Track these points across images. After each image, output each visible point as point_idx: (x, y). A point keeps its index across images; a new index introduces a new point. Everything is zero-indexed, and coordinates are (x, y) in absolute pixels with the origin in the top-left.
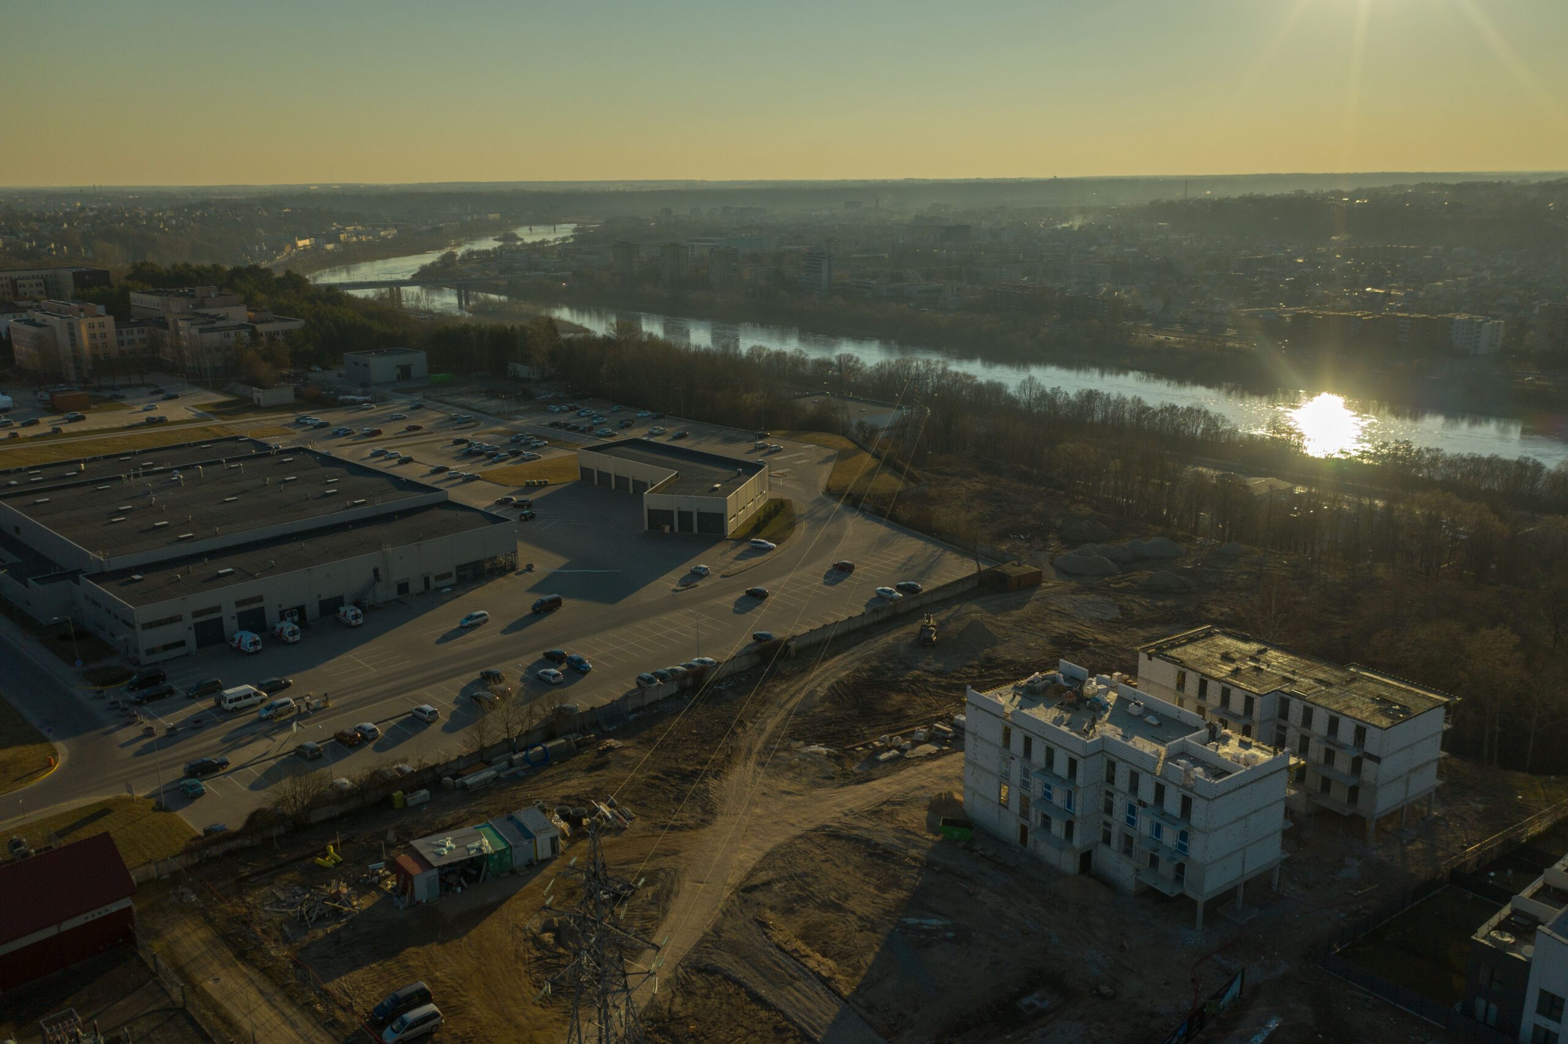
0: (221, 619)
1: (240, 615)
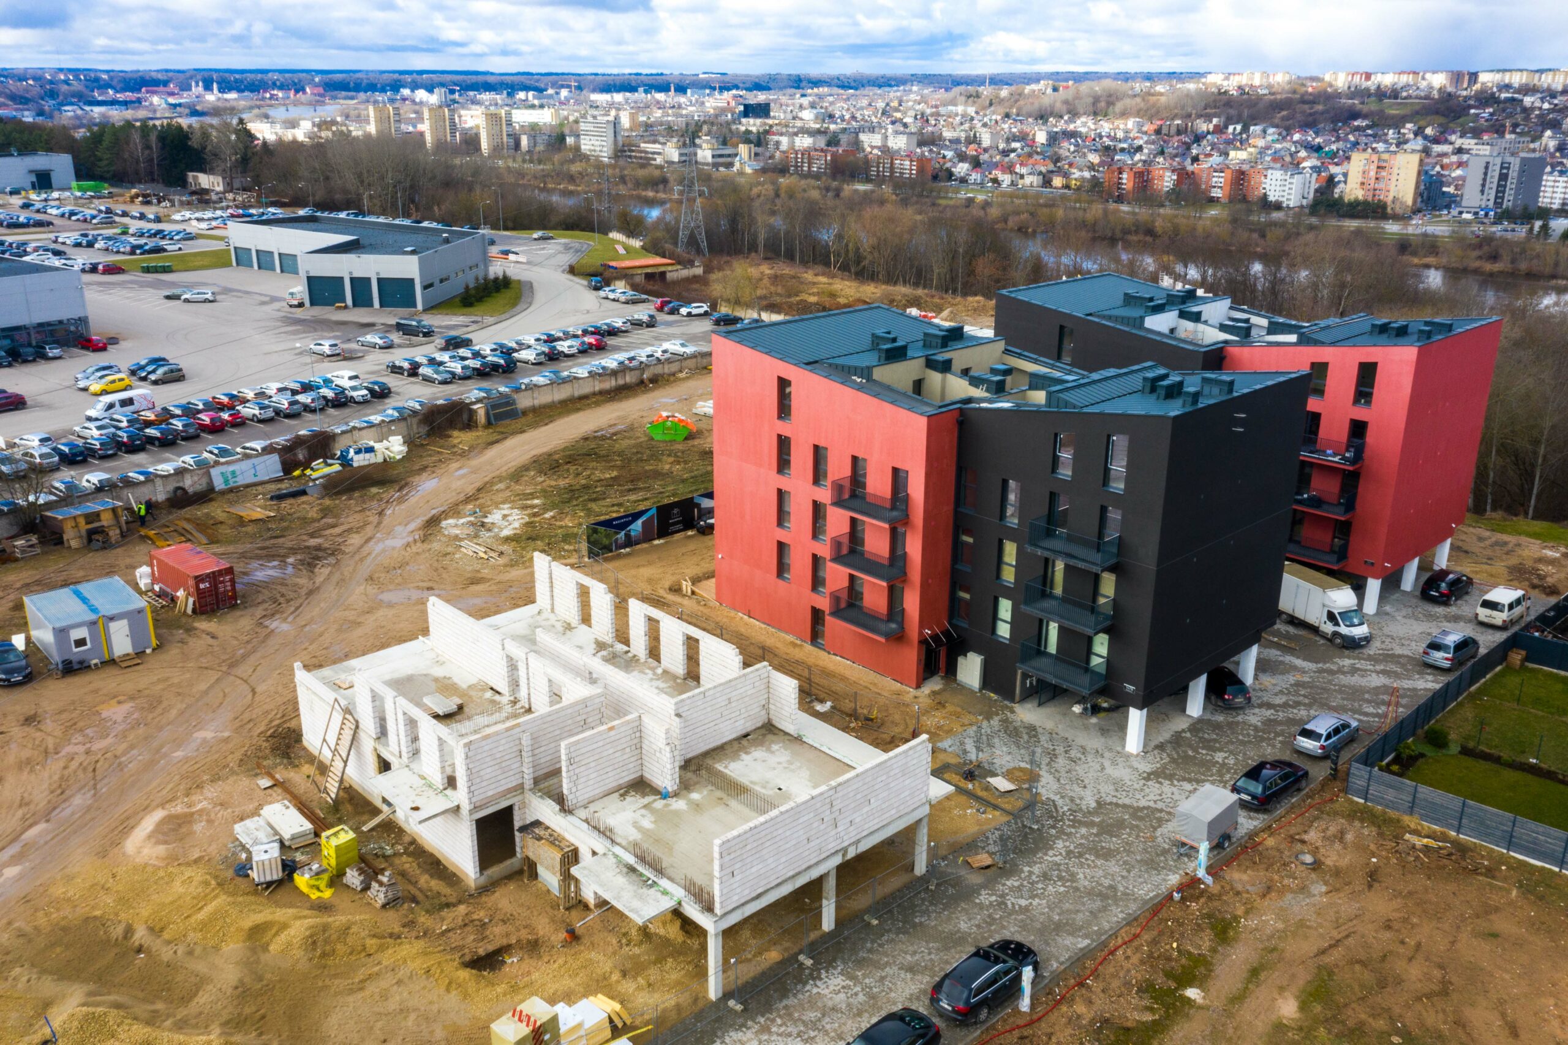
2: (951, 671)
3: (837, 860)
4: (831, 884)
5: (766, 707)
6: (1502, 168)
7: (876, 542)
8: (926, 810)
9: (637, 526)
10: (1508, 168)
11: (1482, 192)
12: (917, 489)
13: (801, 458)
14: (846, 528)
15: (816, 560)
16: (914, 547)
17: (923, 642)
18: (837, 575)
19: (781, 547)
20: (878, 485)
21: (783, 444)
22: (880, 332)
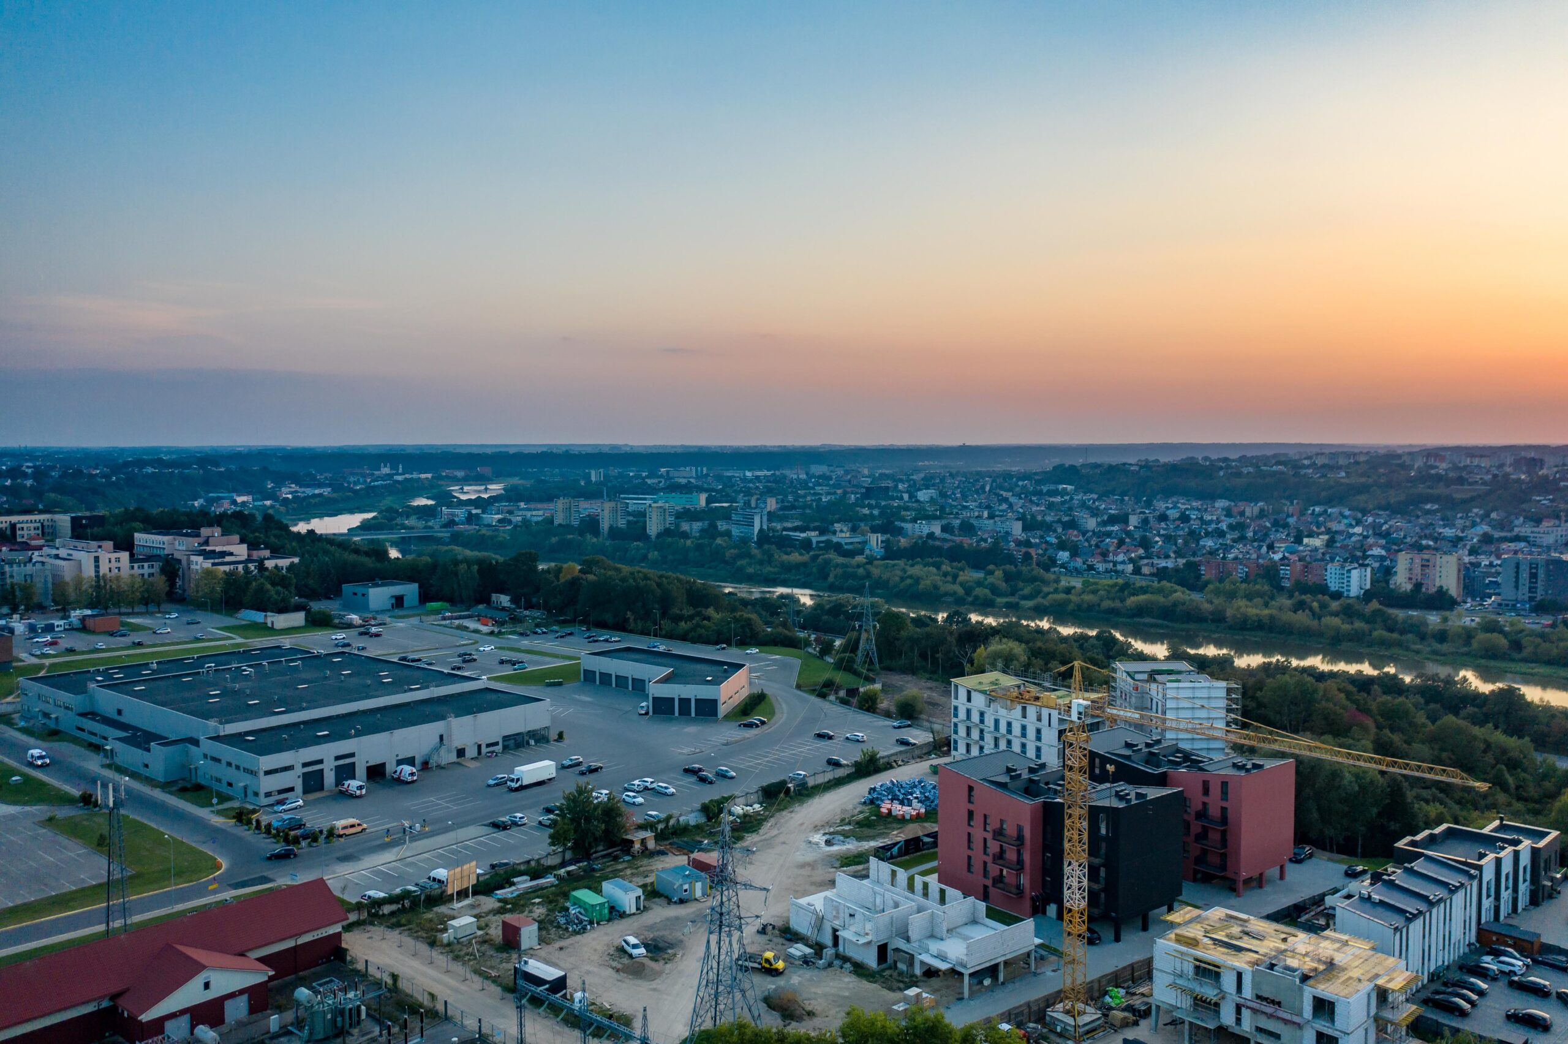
0: (322, 770)
1: (337, 768)
2: (1044, 913)
3: (1003, 959)
4: (1002, 967)
5: (973, 914)
6: (1531, 568)
7: (1011, 855)
8: (1033, 947)
9: (895, 850)
10: (1536, 568)
11: (1517, 587)
12: (1027, 833)
13: (978, 820)
14: (998, 850)
15: (985, 863)
16: (1027, 857)
17: (1032, 898)
18: (994, 869)
19: (969, 858)
20: (1010, 830)
21: (971, 814)
22: (1010, 765)
